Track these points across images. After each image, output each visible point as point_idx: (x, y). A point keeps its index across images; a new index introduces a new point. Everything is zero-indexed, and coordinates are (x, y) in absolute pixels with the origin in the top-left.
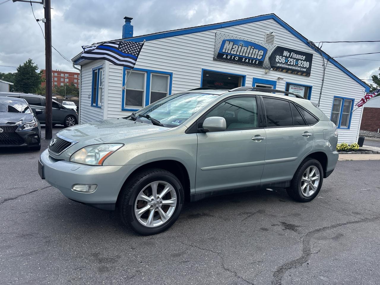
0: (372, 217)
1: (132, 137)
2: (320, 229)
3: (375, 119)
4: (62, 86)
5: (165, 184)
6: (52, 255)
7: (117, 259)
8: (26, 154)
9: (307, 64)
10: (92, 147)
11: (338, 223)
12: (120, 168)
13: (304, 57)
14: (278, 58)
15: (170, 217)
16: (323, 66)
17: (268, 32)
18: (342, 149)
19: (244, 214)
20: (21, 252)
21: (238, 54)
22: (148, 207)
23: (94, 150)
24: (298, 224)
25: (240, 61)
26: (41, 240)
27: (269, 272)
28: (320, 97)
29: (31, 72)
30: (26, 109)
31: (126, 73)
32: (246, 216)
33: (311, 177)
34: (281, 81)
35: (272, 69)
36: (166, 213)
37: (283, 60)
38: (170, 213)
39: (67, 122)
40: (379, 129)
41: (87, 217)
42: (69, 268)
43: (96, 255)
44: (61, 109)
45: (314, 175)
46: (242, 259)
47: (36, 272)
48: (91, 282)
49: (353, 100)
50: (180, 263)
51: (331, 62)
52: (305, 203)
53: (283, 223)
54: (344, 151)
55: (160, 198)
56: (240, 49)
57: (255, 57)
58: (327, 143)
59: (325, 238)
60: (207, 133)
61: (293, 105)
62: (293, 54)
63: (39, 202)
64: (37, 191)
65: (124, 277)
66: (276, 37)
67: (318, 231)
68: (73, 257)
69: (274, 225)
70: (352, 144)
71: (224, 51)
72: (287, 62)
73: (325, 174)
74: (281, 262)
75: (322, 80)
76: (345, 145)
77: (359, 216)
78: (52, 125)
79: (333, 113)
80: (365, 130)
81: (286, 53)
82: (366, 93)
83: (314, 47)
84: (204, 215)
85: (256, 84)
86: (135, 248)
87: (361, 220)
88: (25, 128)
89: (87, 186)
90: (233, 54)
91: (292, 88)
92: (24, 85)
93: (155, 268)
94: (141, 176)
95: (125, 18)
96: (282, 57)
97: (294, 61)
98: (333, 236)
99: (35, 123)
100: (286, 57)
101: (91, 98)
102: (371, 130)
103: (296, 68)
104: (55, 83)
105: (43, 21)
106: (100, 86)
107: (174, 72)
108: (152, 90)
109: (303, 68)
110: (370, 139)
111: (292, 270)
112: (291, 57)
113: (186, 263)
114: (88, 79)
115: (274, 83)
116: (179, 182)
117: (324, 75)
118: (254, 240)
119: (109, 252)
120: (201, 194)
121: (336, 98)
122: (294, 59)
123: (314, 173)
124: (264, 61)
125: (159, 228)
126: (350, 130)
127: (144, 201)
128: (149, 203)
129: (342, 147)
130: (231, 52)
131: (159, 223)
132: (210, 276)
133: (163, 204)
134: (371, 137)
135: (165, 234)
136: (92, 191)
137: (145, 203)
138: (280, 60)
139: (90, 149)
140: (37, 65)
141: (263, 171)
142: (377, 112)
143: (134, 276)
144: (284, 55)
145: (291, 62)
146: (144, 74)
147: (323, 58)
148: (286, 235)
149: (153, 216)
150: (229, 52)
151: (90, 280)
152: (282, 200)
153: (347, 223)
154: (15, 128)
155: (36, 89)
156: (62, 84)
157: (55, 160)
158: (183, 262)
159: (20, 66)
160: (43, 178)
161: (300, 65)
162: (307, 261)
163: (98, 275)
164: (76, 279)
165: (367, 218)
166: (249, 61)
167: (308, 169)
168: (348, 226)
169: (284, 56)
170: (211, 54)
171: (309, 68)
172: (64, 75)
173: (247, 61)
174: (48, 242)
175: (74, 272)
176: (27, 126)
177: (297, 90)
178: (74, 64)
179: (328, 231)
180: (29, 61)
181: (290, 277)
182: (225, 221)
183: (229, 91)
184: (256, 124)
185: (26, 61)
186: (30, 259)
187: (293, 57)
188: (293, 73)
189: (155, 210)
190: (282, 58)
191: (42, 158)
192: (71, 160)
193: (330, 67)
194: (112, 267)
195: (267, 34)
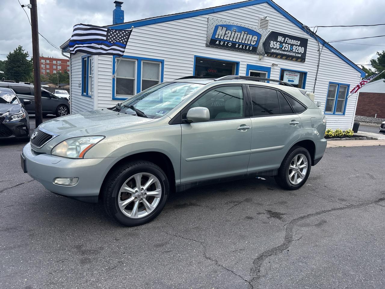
0: (358, 203)
1: (114, 129)
2: (305, 216)
3: (373, 104)
4: (54, 74)
5: (149, 176)
6: (35, 249)
7: (100, 251)
8: (15, 146)
9: (301, 50)
10: (73, 140)
11: (323, 209)
12: (102, 160)
13: (299, 42)
14: (272, 44)
15: (155, 207)
16: (318, 51)
17: (262, 17)
18: (337, 135)
19: (231, 203)
20: (4, 245)
21: (231, 40)
22: (132, 198)
23: (75, 143)
24: (284, 212)
25: (234, 47)
26: (25, 234)
27: (250, 259)
28: (315, 83)
29: (22, 59)
30: (14, 99)
31: (116, 60)
32: (232, 205)
33: (299, 165)
34: (275, 68)
35: (266, 55)
36: (151, 204)
37: (278, 46)
38: (155, 204)
39: (59, 112)
40: (376, 114)
41: (73, 210)
42: (51, 260)
43: (79, 247)
44: (52, 99)
45: (302, 163)
46: (224, 248)
47: (18, 265)
48: (73, 274)
49: (348, 86)
50: (162, 253)
51: (326, 47)
52: (292, 191)
53: (269, 211)
54: (338, 137)
55: (144, 189)
56: (233, 35)
57: (249, 43)
58: (315, 131)
59: (308, 225)
60: (191, 124)
61: (281, 93)
62: (287, 39)
63: (24, 195)
64: (23, 184)
65: (105, 268)
66: (270, 22)
67: (302, 218)
68: (56, 250)
69: (259, 214)
70: (347, 130)
71: (216, 37)
72: (281, 47)
73: (313, 162)
74: (262, 250)
75: (318, 66)
76: (339, 131)
77: (344, 203)
78: (42, 115)
79: (328, 99)
80: (362, 116)
81: (280, 39)
82: (361, 78)
83: (309, 31)
84: (191, 204)
85: (250, 71)
86: (119, 240)
87: (346, 207)
88: (12, 119)
89: (68, 179)
90: (226, 40)
91: (286, 75)
92: (15, 73)
93: (138, 258)
94: (124, 168)
95: (115, 2)
96: (276, 43)
97: (288, 47)
98: (317, 223)
99: (23, 114)
100: (280, 42)
101: (81, 87)
102: (369, 115)
103: (291, 53)
104: (47, 70)
105: (29, 7)
106: (90, 74)
107: (165, 60)
108: (143, 78)
109: (298, 53)
110: (367, 124)
111: (272, 257)
112: (285, 42)
113: (168, 253)
114: (77, 67)
115: (268, 70)
116: (164, 173)
117: (319, 61)
118: (238, 229)
119: (92, 244)
120: (186, 184)
121: (331, 84)
122: (289, 44)
123: (302, 161)
124: (258, 46)
125: (144, 219)
126: (345, 116)
127: (128, 193)
128: (133, 195)
129: (336, 133)
130: (224, 38)
131: (143, 214)
132: (191, 265)
133: (148, 195)
134: (368, 122)
135: (150, 225)
136: (74, 184)
137: (129, 195)
138: (274, 46)
139: (71, 141)
140: (27, 52)
141: (249, 160)
142: (375, 97)
143: (116, 267)
144: (278, 40)
145: (285, 47)
146: (134, 62)
147: (318, 43)
148: (270, 223)
149: (137, 207)
150: (222, 38)
151: (72, 272)
152: (270, 188)
153: (332, 210)
154: (2, 119)
155: (28, 77)
156: (55, 72)
157: (37, 153)
158: (166, 252)
159: (10, 54)
160: (26, 172)
161: (295, 50)
162: (287, 248)
163: (80, 266)
164: (57, 271)
165: (353, 204)
166: (243, 47)
167: (296, 157)
168: (332, 213)
169: (279, 42)
170: (203, 40)
171: (304, 54)
172: (57, 62)
173: (241, 47)
174: (32, 236)
175: (56, 265)
176: (14, 117)
177: (292, 76)
178: (63, 52)
179: (312, 218)
180: (19, 48)
181: (269, 264)
182: (212, 210)
183: (214, 81)
184: (242, 113)
185: (17, 49)
186: (12, 252)
187: (287, 42)
188: (288, 59)
189: (139, 202)
191: (24, 152)
192: (53, 154)
193: (326, 52)
194: (94, 259)
195: (261, 19)
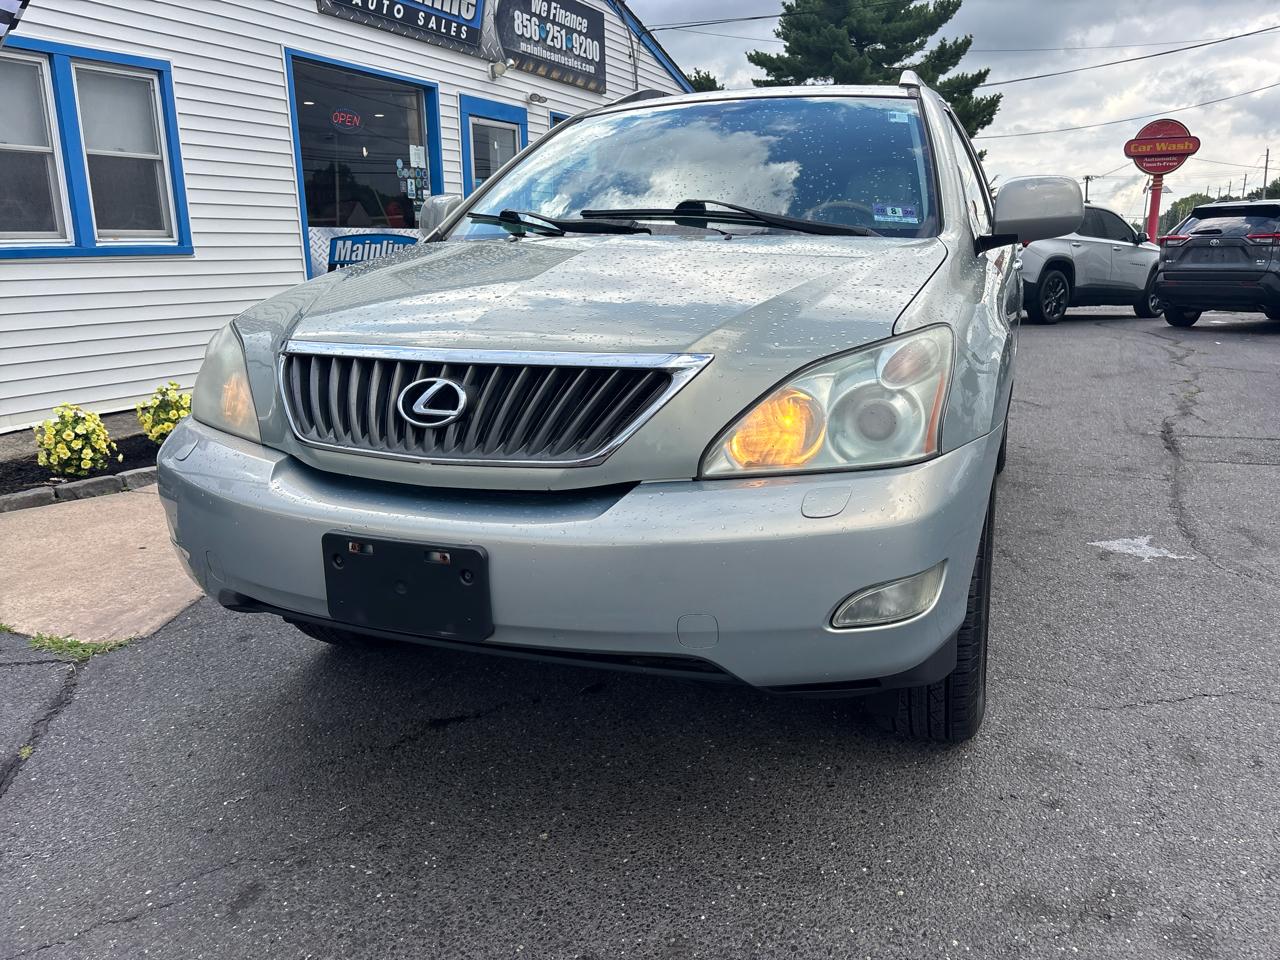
9: (592, 49)
13: (586, 22)
14: (519, 20)
16: (631, 57)
25: (411, 22)
34: (536, 110)
35: (510, 63)
37: (534, 29)
51: (646, 46)
57: (455, 11)
62: (555, 8)
72: (543, 35)
81: (537, 4)
85: (470, 118)
96: (529, 17)
97: (562, 36)
100: (539, 17)
103: (570, 60)
107: (175, 61)
108: (89, 145)
109: (587, 60)
112: (551, 18)
115: (520, 117)
122: (562, 26)
124: (482, 27)
138: (525, 29)
144: (533, 10)
145: (553, 37)
146: (35, 68)
147: (628, 30)
161: (578, 50)
166: (438, 25)
169: (535, 15)
171: (601, 64)
173: (433, 24)
187: (557, 20)
188: (565, 80)
190: (530, 21)
192: (710, 472)
193: (648, 62)
